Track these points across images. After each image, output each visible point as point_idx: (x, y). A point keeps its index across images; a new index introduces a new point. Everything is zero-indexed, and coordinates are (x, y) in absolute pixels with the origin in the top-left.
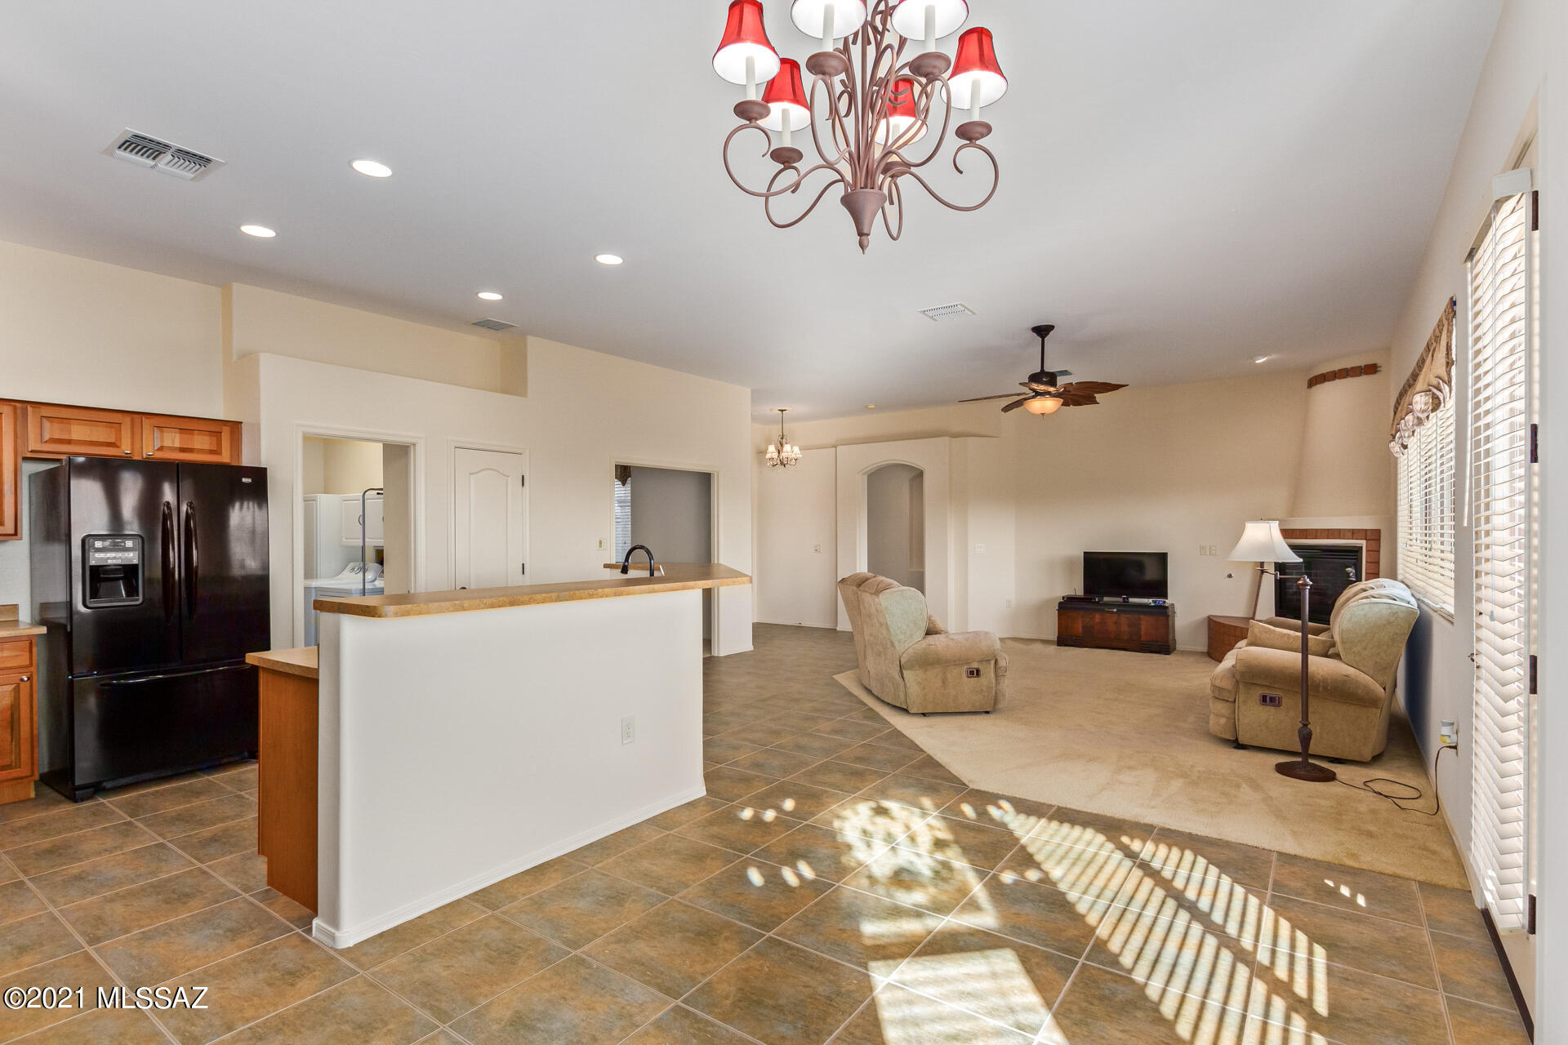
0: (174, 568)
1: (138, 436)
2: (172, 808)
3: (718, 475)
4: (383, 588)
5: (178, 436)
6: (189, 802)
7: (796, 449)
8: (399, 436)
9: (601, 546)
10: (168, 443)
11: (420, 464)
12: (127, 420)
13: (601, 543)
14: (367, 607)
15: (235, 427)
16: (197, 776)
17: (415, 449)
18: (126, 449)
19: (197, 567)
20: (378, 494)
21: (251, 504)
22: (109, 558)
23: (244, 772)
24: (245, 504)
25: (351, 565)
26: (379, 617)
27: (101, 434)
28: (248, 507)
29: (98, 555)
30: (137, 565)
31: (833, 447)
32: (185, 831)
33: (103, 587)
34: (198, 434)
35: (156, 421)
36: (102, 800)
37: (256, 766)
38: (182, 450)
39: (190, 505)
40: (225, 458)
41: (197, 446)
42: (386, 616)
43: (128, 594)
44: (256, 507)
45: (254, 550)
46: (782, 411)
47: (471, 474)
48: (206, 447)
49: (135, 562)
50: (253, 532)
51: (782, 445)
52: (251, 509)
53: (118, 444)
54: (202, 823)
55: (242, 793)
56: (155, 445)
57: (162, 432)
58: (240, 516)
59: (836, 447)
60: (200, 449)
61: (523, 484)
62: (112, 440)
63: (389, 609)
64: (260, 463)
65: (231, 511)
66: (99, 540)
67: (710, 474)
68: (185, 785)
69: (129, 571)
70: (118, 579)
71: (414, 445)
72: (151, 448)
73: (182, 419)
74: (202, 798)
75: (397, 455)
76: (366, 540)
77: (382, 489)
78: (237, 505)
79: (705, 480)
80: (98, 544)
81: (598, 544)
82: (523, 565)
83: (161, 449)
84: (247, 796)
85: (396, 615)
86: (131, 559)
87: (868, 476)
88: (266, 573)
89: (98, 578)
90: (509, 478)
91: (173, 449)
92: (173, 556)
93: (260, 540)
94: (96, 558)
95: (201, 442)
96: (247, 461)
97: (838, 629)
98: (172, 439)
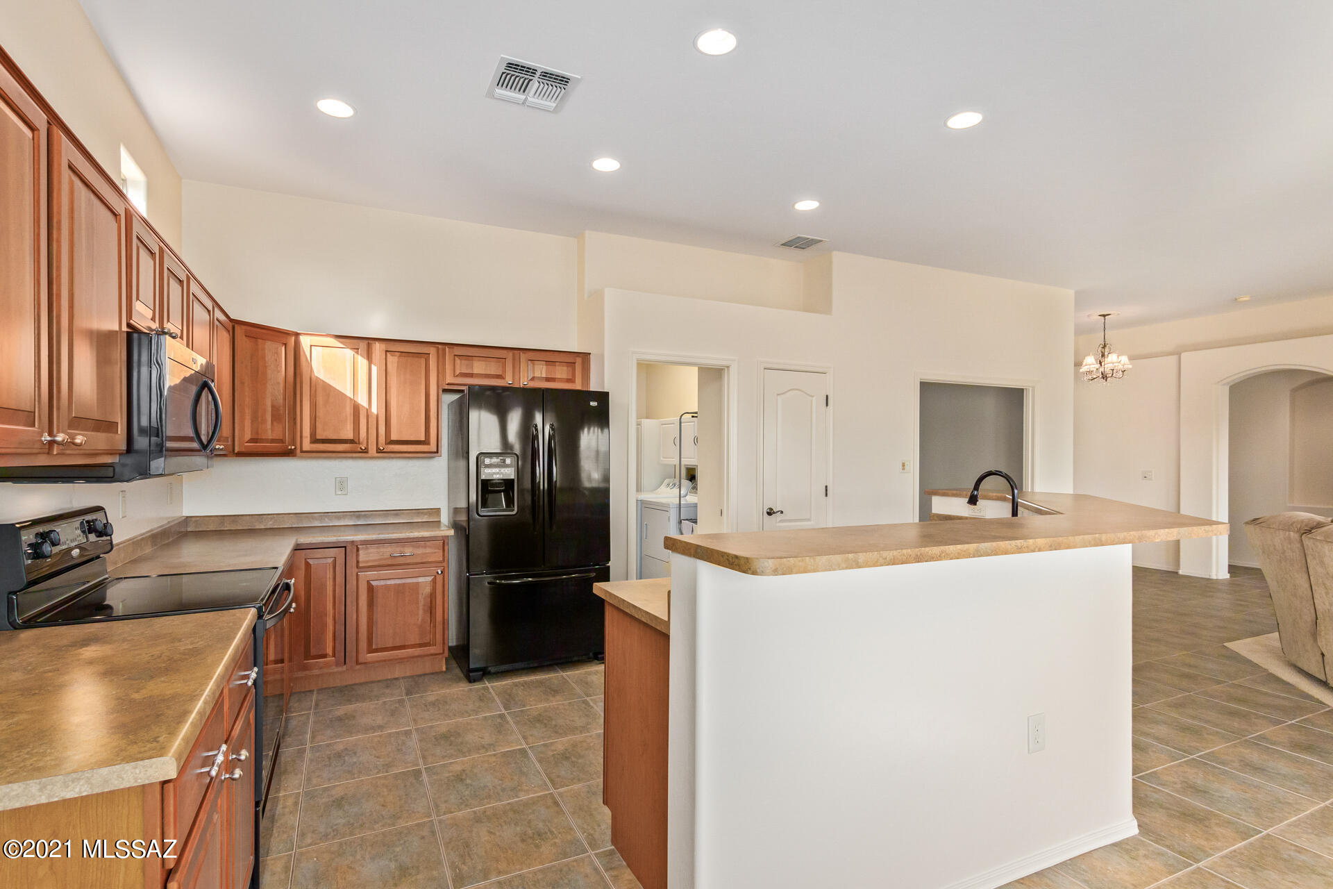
0: (539, 482)
1: (517, 369)
2: (536, 705)
3: (1033, 391)
4: (696, 504)
5: (545, 367)
6: (547, 700)
7: (1124, 359)
8: (714, 358)
9: (903, 469)
10: (538, 375)
11: (733, 385)
12: (510, 354)
13: (903, 465)
14: (736, 557)
15: (585, 356)
16: (554, 670)
17: (728, 370)
18: (508, 381)
19: (556, 482)
20: (693, 417)
21: (596, 429)
22: (494, 473)
23: (590, 674)
24: (592, 429)
25: (667, 481)
26: (754, 573)
27: (493, 368)
28: (594, 431)
29: (488, 471)
30: (513, 480)
31: (1177, 354)
32: (543, 738)
33: (490, 497)
34: (559, 365)
35: (531, 355)
36: (488, 684)
37: (601, 667)
38: (548, 380)
39: (552, 426)
40: (578, 386)
41: (558, 376)
42: (763, 573)
43: (507, 505)
44: (600, 430)
45: (598, 466)
46: (1104, 316)
47: (778, 395)
48: (564, 376)
49: (512, 477)
50: (598, 452)
51: (1103, 356)
52: (596, 434)
53: (504, 376)
54: (558, 731)
55: (588, 699)
56: (530, 376)
57: (534, 364)
58: (589, 439)
59: (1179, 354)
60: (561, 379)
61: (827, 405)
62: (499, 373)
63: (766, 564)
64: (604, 388)
65: (581, 433)
66: (487, 457)
67: (1022, 390)
68: (545, 679)
69: (508, 484)
70: (500, 492)
71: (728, 367)
72: (526, 379)
73: (548, 353)
74: (558, 698)
75: (712, 376)
76: (682, 459)
77: (696, 413)
78: (586, 430)
79: (1014, 398)
80: (487, 461)
81: (901, 467)
82: (826, 487)
83: (533, 379)
84: (591, 704)
85: (776, 572)
86: (509, 475)
87: (1231, 387)
88: (607, 485)
89: (487, 488)
90: (814, 398)
91: (540, 379)
92: (539, 470)
93: (603, 459)
94: (487, 473)
95: (561, 372)
96: (594, 387)
97: (1181, 572)
98: (541, 371)
